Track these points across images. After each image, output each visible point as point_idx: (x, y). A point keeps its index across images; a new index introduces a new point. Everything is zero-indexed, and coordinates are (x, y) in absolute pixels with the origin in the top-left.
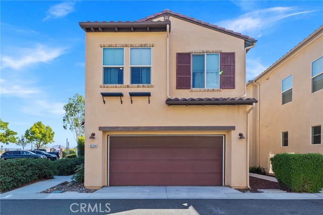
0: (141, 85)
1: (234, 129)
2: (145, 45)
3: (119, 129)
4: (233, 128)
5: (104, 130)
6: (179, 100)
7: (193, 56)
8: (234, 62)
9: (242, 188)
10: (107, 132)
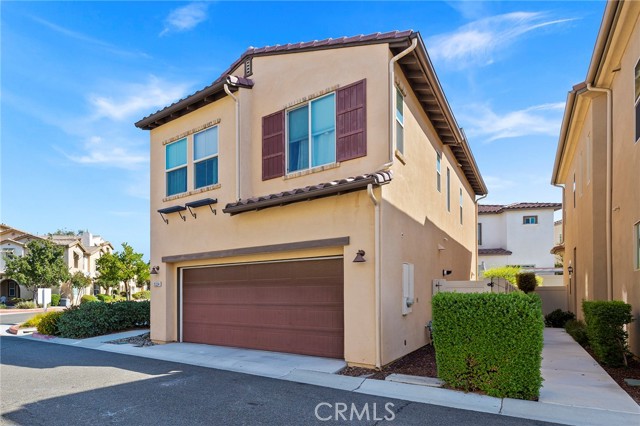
0: (205, 188)
1: (348, 243)
2: (209, 125)
3: (182, 258)
4: (346, 241)
5: (169, 260)
6: (252, 202)
7: (290, 113)
8: (364, 101)
9: (369, 367)
10: (177, 262)
